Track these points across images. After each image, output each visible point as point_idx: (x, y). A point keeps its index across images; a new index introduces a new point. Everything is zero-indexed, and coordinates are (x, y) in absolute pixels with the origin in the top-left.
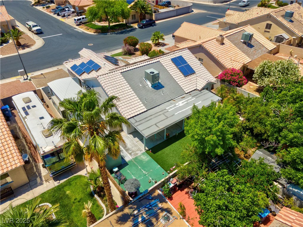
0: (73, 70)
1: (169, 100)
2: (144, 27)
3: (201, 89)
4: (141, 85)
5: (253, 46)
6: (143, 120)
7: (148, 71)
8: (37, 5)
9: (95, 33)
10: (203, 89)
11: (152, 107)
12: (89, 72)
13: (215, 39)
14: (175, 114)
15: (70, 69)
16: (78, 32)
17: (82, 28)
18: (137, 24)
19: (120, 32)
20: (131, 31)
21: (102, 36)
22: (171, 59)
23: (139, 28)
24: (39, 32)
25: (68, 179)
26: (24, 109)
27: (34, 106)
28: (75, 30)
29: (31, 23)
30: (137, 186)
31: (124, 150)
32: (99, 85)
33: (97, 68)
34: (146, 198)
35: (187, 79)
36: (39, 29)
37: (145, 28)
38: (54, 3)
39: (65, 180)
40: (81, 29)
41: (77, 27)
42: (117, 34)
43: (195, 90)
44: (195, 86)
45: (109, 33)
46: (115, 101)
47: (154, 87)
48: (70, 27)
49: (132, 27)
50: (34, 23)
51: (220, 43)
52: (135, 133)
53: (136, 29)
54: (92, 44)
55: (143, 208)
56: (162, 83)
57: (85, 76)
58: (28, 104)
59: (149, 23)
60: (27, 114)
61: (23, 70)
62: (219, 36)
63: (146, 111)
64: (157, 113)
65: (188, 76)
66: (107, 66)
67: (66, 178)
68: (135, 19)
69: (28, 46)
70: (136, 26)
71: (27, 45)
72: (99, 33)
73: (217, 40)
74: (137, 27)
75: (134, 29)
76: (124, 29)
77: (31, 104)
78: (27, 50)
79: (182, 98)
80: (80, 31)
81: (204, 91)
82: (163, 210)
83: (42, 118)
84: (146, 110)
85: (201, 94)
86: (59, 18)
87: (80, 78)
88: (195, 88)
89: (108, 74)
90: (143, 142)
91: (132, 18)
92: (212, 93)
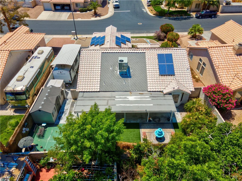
1: (126, 91)
2: (200, 17)
3: (166, 93)
4: (111, 69)
6: (88, 98)
7: (120, 59)
9: (154, 14)
10: (170, 94)
11: (106, 91)
12: (96, 45)
13: (232, 47)
14: (116, 105)
16: (142, 12)
18: (196, 13)
19: (175, 18)
20: (185, 19)
22: (158, 54)
23: (196, 17)
24: (116, 7)
25: (20, 115)
26: (33, 57)
27: (39, 58)
28: (143, 9)
30: (26, 145)
31: (68, 114)
33: (102, 43)
34: (13, 157)
35: (161, 78)
36: (117, 5)
37: (202, 18)
39: (19, 114)
40: (148, 10)
42: (170, 19)
43: (160, 91)
44: (164, 87)
45: (165, 17)
47: (122, 74)
48: (142, 6)
49: (190, 15)
51: (235, 53)
53: (192, 17)
54: (141, 24)
55: (2, 163)
56: (132, 74)
58: (38, 55)
59: (209, 14)
60: (30, 61)
61: (75, 32)
62: (237, 44)
63: (99, 92)
64: (105, 97)
65: (164, 75)
66: (107, 44)
67: (20, 114)
68: (198, 8)
70: (194, 15)
71: (101, 15)
72: (157, 15)
73: (234, 49)
74: (194, 16)
75: (189, 18)
76: (181, 16)
78: (98, 18)
79: (140, 94)
80: (145, 11)
81: (168, 97)
83: (32, 67)
84: (98, 90)
85: (164, 98)
88: (162, 90)
89: (91, 50)
91: (196, 7)
92: (172, 102)
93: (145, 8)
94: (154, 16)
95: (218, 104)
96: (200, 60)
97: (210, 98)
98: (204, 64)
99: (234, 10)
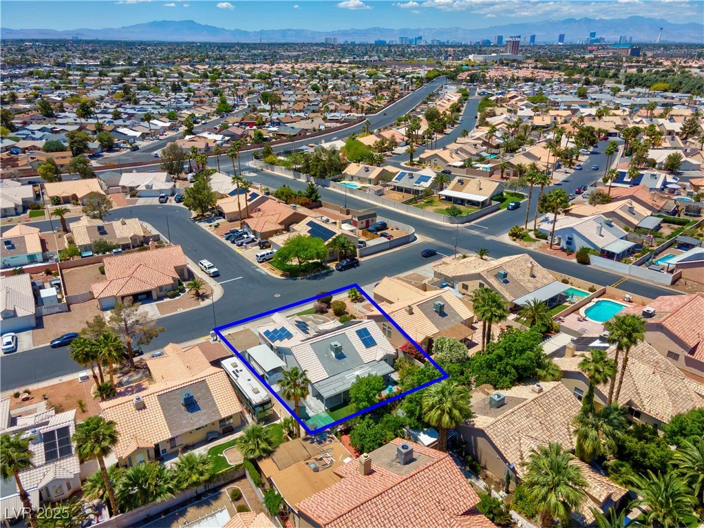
0: (267, 336)
1: (349, 369)
2: (343, 269)
4: (326, 356)
5: (447, 315)
6: (325, 385)
7: (333, 344)
8: (200, 221)
9: (282, 276)
10: (381, 360)
11: (334, 375)
12: (281, 338)
13: (404, 309)
15: (263, 334)
16: (261, 274)
17: (265, 267)
18: (335, 263)
20: (326, 274)
21: (291, 281)
22: (356, 331)
23: (338, 270)
24: (216, 275)
26: (233, 372)
27: (241, 371)
28: (257, 270)
29: (206, 263)
32: (292, 354)
33: (289, 336)
35: (369, 350)
36: (216, 271)
37: (345, 270)
38: (224, 218)
40: (265, 269)
41: (259, 265)
42: (309, 279)
43: (374, 361)
44: (374, 357)
45: (299, 278)
46: (306, 372)
47: (337, 357)
48: (249, 264)
49: (328, 268)
50: (210, 263)
51: (408, 313)
52: (318, 396)
53: (333, 271)
54: (280, 295)
57: (277, 344)
58: (236, 368)
59: (350, 263)
60: (237, 376)
64: (337, 380)
65: (370, 347)
66: (298, 335)
68: (333, 256)
69: (207, 297)
70: (333, 266)
71: (206, 294)
72: (286, 276)
73: (406, 310)
74: (335, 268)
75: (330, 272)
76: (319, 271)
77: (239, 369)
79: (360, 368)
80: (263, 273)
81: (381, 363)
82: (329, 437)
83: (249, 380)
84: (328, 377)
85: (379, 365)
86: (234, 247)
87: (273, 344)
88: (375, 359)
89: (299, 345)
90: (323, 402)
91: (330, 256)
92: (387, 365)
93: (258, 268)
94: (283, 278)
95: (416, 356)
96: (384, 325)
97: (409, 353)
98: (389, 328)
99: (372, 251)
